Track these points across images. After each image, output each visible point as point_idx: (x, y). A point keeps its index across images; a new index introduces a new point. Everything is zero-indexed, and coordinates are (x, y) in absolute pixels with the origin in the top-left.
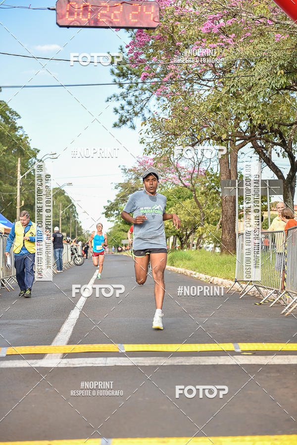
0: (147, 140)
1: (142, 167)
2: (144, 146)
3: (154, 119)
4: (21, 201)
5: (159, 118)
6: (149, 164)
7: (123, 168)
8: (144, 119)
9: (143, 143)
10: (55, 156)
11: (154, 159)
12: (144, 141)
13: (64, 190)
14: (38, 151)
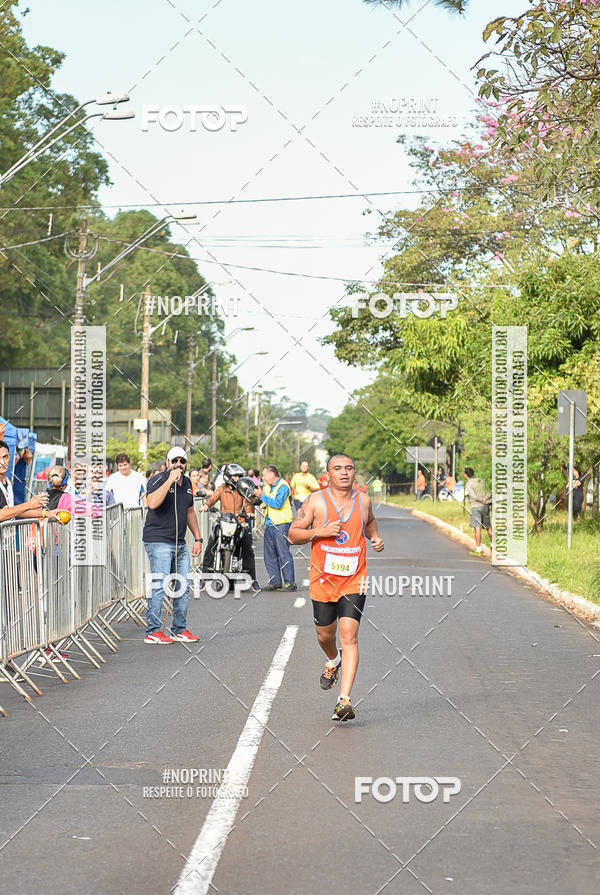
7: (418, 146)
14: (57, 61)
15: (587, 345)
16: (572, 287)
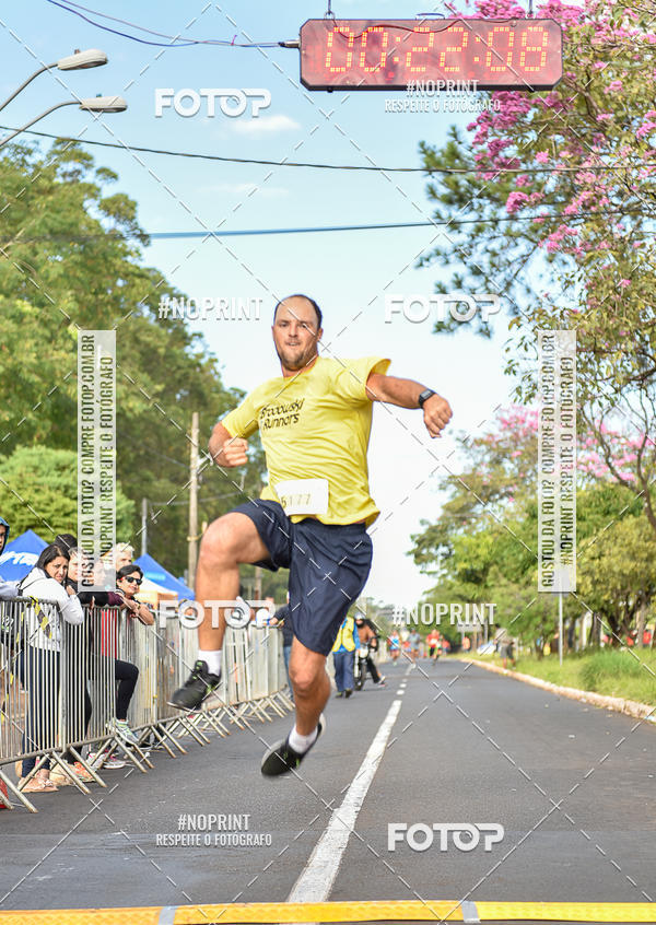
0: (523, 366)
1: (509, 434)
2: (515, 381)
3: (542, 313)
4: (199, 522)
5: (555, 309)
6: (526, 425)
7: (461, 436)
8: (515, 310)
9: (514, 372)
12: (515, 368)
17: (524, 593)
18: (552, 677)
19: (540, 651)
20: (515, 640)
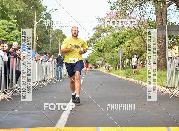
1: (109, 17)
2: (110, 5)
4: (36, 37)
6: (113, 15)
7: (98, 18)
10: (57, 11)
11: (116, 13)
12: (110, 2)
13: (62, 31)
14: (47, 8)
15: (122, 43)
16: (120, 35)
17: (112, 54)
18: (118, 74)
19: (116, 68)
20: (110, 65)
